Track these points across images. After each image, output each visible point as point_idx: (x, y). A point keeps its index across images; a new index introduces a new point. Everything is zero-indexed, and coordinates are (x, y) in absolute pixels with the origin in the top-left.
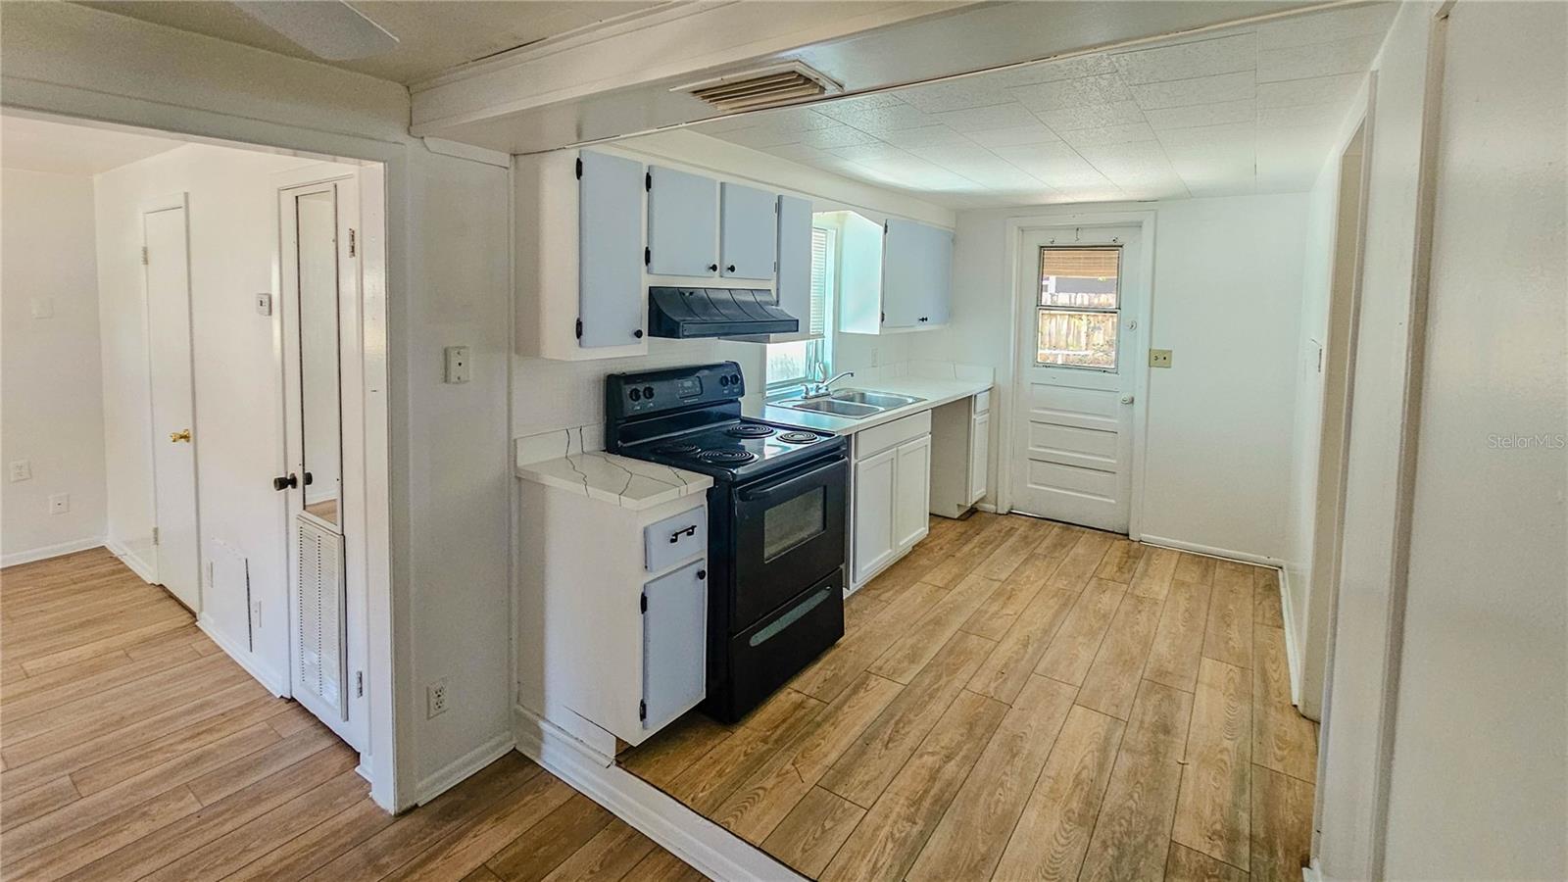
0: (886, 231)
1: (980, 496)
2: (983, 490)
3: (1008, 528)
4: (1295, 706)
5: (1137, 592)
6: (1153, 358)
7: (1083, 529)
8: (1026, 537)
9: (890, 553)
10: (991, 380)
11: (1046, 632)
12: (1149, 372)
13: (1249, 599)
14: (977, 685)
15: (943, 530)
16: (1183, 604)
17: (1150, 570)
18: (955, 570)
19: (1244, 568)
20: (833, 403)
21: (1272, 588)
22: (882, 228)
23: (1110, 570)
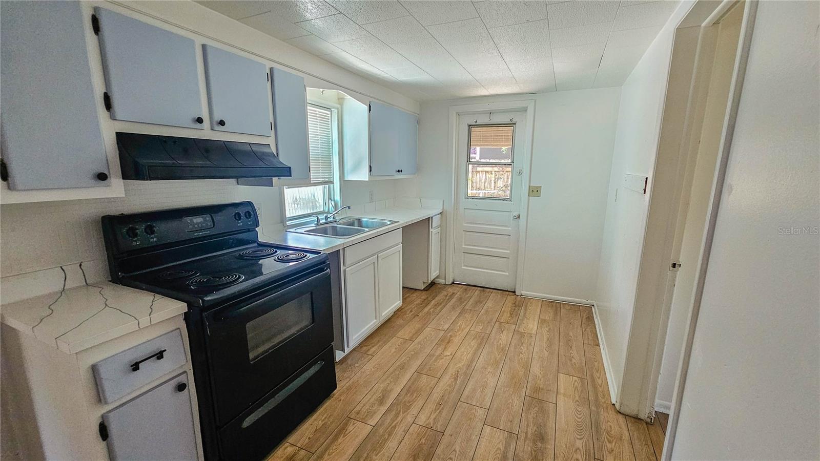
0: (370, 110)
1: (437, 275)
2: (438, 272)
3: (451, 293)
4: (614, 405)
5: (520, 330)
6: (531, 191)
7: (492, 290)
8: (461, 298)
9: (375, 323)
10: (442, 208)
11: (469, 366)
12: (529, 199)
13: (579, 328)
14: (422, 419)
15: (414, 298)
16: (546, 335)
17: (527, 314)
18: (418, 326)
19: (575, 308)
20: (336, 227)
21: (590, 319)
22: (367, 108)
23: (506, 316)
